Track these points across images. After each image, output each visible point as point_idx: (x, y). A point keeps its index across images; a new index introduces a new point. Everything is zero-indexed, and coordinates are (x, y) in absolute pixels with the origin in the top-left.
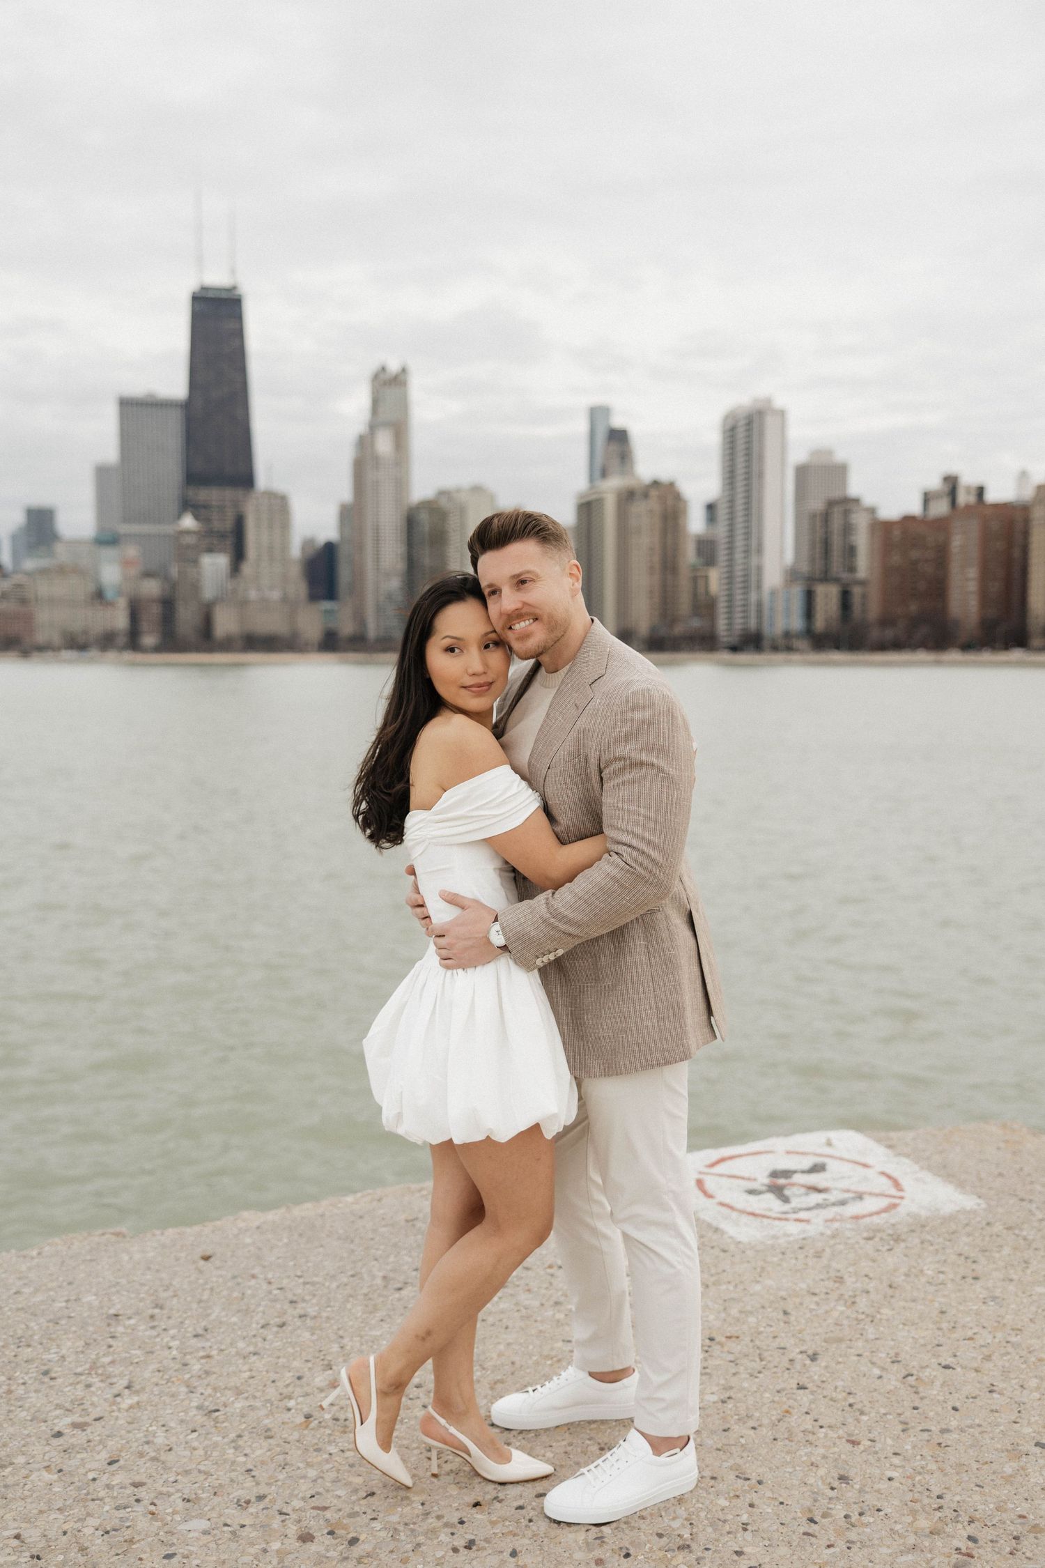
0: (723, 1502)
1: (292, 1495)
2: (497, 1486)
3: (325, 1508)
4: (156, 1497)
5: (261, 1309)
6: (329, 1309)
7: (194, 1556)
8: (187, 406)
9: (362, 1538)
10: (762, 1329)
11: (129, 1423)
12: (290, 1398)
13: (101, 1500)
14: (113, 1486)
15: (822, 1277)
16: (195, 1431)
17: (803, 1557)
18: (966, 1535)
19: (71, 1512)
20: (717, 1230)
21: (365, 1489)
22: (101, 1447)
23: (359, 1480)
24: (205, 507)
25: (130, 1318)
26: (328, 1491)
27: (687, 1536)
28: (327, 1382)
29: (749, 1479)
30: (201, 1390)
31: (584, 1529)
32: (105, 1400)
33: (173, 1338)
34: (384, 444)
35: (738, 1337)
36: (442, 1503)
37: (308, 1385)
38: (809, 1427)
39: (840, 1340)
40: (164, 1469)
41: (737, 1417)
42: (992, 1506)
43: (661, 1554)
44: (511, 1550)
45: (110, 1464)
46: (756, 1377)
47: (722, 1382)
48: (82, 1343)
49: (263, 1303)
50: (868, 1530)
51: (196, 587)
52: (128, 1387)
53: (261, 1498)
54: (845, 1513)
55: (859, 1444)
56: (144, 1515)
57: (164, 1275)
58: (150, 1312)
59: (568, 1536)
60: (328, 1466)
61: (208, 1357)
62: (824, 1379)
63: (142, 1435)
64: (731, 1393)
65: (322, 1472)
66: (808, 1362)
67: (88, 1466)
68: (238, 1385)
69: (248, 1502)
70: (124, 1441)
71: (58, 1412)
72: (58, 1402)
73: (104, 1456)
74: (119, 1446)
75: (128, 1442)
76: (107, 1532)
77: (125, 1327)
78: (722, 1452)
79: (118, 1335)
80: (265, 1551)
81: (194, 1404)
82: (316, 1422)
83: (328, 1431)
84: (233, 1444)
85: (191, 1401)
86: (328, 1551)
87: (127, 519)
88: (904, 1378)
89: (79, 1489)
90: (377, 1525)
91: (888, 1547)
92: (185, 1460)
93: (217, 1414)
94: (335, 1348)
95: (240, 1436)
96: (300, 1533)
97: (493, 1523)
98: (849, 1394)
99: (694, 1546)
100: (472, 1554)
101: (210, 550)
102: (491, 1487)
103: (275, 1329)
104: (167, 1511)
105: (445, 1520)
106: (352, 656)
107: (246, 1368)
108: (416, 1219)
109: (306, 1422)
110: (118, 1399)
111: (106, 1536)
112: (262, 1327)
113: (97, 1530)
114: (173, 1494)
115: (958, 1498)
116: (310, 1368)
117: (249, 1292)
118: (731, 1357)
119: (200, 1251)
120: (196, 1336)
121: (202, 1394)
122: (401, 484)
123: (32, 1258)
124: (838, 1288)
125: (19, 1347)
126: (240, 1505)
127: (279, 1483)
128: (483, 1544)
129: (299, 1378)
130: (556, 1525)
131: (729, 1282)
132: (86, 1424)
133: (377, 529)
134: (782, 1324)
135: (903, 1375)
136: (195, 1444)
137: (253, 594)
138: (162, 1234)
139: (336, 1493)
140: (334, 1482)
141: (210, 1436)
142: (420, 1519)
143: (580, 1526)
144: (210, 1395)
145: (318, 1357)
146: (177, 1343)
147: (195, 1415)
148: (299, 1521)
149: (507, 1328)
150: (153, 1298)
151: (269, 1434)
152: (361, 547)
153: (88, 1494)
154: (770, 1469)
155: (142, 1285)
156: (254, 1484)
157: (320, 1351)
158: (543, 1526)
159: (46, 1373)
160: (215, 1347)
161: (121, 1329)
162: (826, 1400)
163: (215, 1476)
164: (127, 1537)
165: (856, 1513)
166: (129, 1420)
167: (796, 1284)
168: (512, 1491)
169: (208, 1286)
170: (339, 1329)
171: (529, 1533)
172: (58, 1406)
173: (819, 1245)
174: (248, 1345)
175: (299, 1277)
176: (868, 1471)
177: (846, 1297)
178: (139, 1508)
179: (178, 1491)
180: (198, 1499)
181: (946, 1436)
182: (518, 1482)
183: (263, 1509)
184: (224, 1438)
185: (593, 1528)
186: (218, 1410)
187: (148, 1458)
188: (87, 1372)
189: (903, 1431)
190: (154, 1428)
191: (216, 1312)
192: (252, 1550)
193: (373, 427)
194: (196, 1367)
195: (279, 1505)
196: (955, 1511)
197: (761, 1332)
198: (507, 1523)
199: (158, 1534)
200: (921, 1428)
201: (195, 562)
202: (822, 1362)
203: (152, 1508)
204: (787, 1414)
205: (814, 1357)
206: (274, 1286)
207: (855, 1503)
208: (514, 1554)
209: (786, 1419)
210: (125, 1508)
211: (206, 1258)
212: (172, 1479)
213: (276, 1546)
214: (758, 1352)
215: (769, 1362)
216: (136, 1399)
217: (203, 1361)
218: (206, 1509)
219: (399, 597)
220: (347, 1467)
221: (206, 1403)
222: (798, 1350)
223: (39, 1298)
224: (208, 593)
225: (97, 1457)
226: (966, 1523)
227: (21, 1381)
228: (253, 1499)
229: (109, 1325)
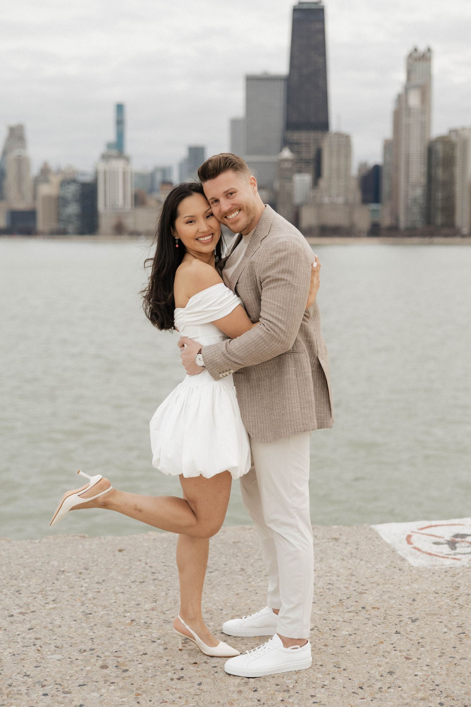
0: (319, 675)
1: (107, 650)
2: (209, 657)
3: (120, 657)
4: (43, 644)
5: (136, 574)
6: (170, 578)
7: (49, 668)
8: (288, 80)
9: (130, 670)
10: (395, 606)
11: (46, 615)
12: (129, 612)
13: (17, 642)
14: (26, 638)
15: (447, 586)
16: (75, 621)
17: (345, 701)
18: (439, 702)
19: (2, 646)
20: (403, 560)
21: (143, 651)
22: (29, 622)
23: (143, 648)
24: (298, 144)
25: (69, 572)
26: (125, 650)
27: (291, 686)
28: (151, 608)
29: (340, 668)
30: (87, 605)
31: (240, 678)
32: (40, 605)
33: (86, 583)
34: (414, 100)
35: (378, 608)
36: (177, 661)
37: (141, 608)
38: (389, 650)
39: (436, 614)
40: (53, 634)
41: (353, 642)
42: (463, 692)
43: (272, 692)
44: (199, 682)
45: (29, 630)
46: (376, 626)
47: (356, 626)
48: (42, 581)
49: (138, 572)
50: (387, 694)
51: (290, 195)
52: (53, 601)
53: (92, 650)
54: (380, 686)
55: (410, 659)
56: (34, 651)
57: (95, 556)
58: (80, 571)
59: (232, 680)
60: (131, 641)
61: (99, 592)
62: (413, 631)
63: (50, 620)
64: (357, 632)
65: (127, 643)
66: (410, 622)
67: (18, 629)
68: (107, 605)
69: (85, 651)
70: (40, 622)
71: (16, 607)
72: (17, 603)
73: (29, 626)
74: (37, 623)
75: (42, 622)
76: (14, 655)
77: (65, 576)
78: (334, 655)
79: (60, 579)
80: (82, 670)
81: (81, 610)
82: (136, 623)
83: (139, 627)
84: (90, 628)
85: (80, 609)
86: (111, 673)
87: (249, 152)
88: (458, 634)
89: (10, 637)
90: (140, 666)
91: (393, 702)
92: (64, 632)
93: (90, 615)
94: (163, 594)
95: (95, 625)
96: (103, 664)
97: (197, 671)
98: (422, 638)
99: (292, 691)
100: (179, 681)
101: (300, 171)
102: (207, 657)
103: (138, 583)
104: (46, 650)
105: (175, 668)
106: (391, 240)
107: (114, 598)
108: (239, 542)
109: (131, 623)
110: (46, 605)
111: (13, 656)
112: (132, 582)
113: (10, 653)
114: (51, 644)
115: (447, 687)
116: (145, 601)
117: (134, 567)
118: (368, 617)
119: (119, 547)
120: (97, 583)
121: (87, 607)
122: (425, 126)
123: (35, 543)
124: (453, 592)
125: (11, 579)
126: (80, 651)
127: (104, 645)
128: (187, 678)
129: (138, 605)
130: (228, 675)
131: (392, 584)
132: (27, 613)
133: (408, 156)
134: (408, 605)
135: (459, 633)
136: (73, 626)
137: (326, 200)
138: (105, 538)
139: (129, 652)
140: (130, 647)
141: (82, 624)
142: (163, 666)
143: (239, 677)
144: (91, 608)
145: (152, 597)
146: (86, 585)
147: (79, 615)
148: (105, 660)
149: (257, 593)
150: (85, 565)
151: (110, 625)
152: (397, 168)
153: (13, 639)
154: (354, 665)
155: (82, 559)
156: (92, 644)
157: (155, 595)
158: (222, 675)
159: (18, 591)
160: (104, 588)
161: (63, 577)
162: (407, 639)
163: (75, 639)
164: (22, 658)
165: (387, 687)
166: (47, 614)
167: (430, 588)
168: (214, 660)
169: (115, 563)
170: (170, 586)
171: (212, 677)
172: (17, 605)
173: (458, 571)
174: (120, 589)
175: (163, 562)
176: (406, 671)
177: (455, 596)
178: (34, 648)
179: (55, 643)
180: (62, 647)
181: (462, 661)
182: (220, 657)
183: (90, 654)
184: (87, 625)
185: (246, 678)
186: (91, 614)
187: (48, 629)
188: (37, 592)
189: (440, 656)
190: (57, 618)
191: (113, 574)
192: (76, 669)
193: (407, 89)
194: (90, 595)
195: (99, 653)
196: (441, 692)
197: (394, 607)
198: (204, 672)
199: (37, 658)
200: (450, 656)
201: (290, 179)
202: (417, 623)
203: (40, 648)
204: (381, 644)
205: (413, 621)
206: (148, 566)
207: (389, 683)
208: (200, 684)
209: (378, 645)
210: (27, 647)
211: (120, 551)
212: (54, 638)
213: (88, 668)
214: (385, 615)
215: (388, 620)
216: (55, 605)
217: (95, 593)
218: (64, 651)
219: (421, 201)
220: (140, 642)
221: (87, 611)
222: (408, 617)
223: (30, 560)
224: (298, 198)
225: (25, 626)
226: (443, 697)
227: (5, 593)
228: (88, 650)
229: (58, 575)
